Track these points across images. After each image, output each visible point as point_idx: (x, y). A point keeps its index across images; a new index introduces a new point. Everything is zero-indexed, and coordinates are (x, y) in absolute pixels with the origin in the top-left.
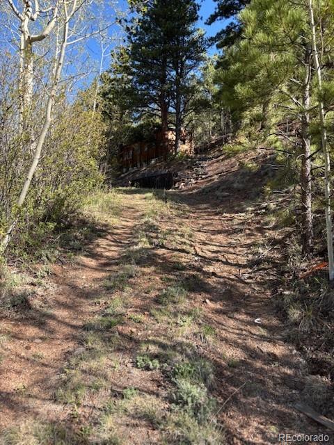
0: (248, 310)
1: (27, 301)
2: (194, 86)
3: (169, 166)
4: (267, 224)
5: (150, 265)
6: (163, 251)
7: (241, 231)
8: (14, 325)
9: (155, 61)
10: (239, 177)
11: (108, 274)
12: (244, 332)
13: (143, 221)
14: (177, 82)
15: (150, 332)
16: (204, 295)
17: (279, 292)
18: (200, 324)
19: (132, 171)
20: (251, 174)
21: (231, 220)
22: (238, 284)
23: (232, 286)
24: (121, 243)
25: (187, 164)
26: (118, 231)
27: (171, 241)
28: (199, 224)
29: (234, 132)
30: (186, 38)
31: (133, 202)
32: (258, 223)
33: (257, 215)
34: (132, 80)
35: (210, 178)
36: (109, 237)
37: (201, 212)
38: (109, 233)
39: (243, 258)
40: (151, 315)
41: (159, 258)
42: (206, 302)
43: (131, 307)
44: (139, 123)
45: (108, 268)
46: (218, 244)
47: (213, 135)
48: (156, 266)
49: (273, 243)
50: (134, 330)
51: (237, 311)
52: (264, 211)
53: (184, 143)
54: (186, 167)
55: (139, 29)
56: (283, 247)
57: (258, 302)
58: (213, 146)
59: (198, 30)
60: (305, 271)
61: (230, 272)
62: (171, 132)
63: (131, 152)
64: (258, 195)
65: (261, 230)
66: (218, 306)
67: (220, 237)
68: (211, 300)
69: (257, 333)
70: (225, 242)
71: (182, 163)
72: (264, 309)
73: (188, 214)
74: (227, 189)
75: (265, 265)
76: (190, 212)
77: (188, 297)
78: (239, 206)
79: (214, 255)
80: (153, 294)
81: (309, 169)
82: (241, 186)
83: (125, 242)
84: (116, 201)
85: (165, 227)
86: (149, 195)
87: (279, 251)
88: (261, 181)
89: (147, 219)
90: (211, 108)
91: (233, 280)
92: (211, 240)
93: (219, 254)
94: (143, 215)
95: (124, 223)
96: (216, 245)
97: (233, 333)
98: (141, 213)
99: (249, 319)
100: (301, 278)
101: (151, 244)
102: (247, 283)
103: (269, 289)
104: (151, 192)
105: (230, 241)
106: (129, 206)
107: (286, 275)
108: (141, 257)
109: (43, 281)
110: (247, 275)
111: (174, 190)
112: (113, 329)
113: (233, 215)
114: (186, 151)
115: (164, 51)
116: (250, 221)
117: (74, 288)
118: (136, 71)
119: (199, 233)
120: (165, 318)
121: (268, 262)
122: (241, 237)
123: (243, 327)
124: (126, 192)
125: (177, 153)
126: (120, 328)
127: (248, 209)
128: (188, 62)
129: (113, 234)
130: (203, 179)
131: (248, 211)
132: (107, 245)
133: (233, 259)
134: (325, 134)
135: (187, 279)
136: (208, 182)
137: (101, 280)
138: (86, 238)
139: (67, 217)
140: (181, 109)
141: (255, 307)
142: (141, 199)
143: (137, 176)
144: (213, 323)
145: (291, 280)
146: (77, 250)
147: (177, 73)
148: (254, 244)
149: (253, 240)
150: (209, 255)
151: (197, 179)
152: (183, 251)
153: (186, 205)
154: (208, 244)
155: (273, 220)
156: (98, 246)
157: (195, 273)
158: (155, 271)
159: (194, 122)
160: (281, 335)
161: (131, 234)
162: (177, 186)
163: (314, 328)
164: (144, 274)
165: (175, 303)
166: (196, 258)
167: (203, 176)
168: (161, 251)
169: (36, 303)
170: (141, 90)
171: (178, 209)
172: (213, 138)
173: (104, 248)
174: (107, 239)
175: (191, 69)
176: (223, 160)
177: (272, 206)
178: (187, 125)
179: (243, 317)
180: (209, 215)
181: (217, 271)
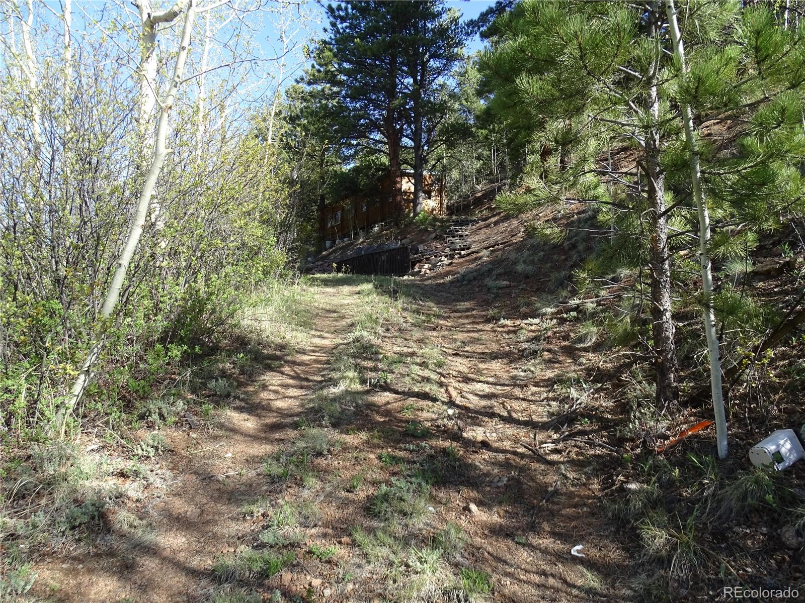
0: (555, 525)
1: (103, 516)
2: (445, 102)
3: (403, 234)
4: (581, 339)
5: (359, 429)
6: (387, 396)
7: (534, 354)
8: (67, 573)
9: (377, 62)
10: (526, 253)
11: (276, 448)
12: (551, 581)
13: (351, 336)
14: (415, 95)
15: (350, 586)
16: (466, 492)
17: (618, 485)
18: (456, 565)
19: (340, 246)
20: (546, 248)
21: (515, 332)
22: (534, 465)
23: (522, 470)
24: (307, 380)
25: (435, 230)
26: (305, 358)
27: (403, 376)
28: (455, 340)
29: (514, 177)
30: (429, 25)
31: (336, 301)
32: (566, 338)
33: (562, 321)
34: (338, 93)
35: (474, 256)
36: (287, 369)
37: (460, 317)
38: (287, 362)
39: (540, 409)
40: (354, 544)
41: (378, 413)
42: (470, 511)
43: (315, 526)
44: (352, 165)
45: (277, 436)
46: (491, 380)
47: (478, 183)
48: (370, 430)
49: (596, 376)
50: (317, 582)
51: (533, 528)
52: (574, 314)
53: (429, 198)
54: (433, 235)
55: (350, 11)
56: (616, 386)
57: (575, 506)
58: (478, 202)
59: (449, 10)
60: (666, 437)
61: (516, 440)
62: (406, 179)
63: (339, 214)
64: (561, 284)
65: (571, 352)
66: (494, 517)
67: (496, 366)
68: (480, 504)
69: (580, 582)
70: (505, 375)
71: (426, 230)
72: (590, 525)
73: (436, 321)
74: (505, 274)
75: (584, 425)
76: (438, 316)
77: (433, 499)
78: (528, 304)
79: (484, 403)
80: (362, 493)
81: (664, 236)
82: (530, 269)
83: (315, 378)
84: (307, 298)
85: (391, 349)
86: (367, 287)
87: (609, 395)
88: (566, 260)
89: (357, 334)
90: (474, 137)
91: (522, 456)
92: (479, 372)
93: (493, 402)
94: (352, 325)
95: (317, 341)
96: (488, 383)
97: (528, 582)
98: (349, 321)
99: (559, 546)
100: (659, 453)
101: (363, 381)
102: (552, 463)
103: (597, 476)
104: (369, 282)
105: (515, 372)
106: (328, 307)
107: (628, 446)
108: (343, 411)
109: (144, 468)
110: (551, 446)
111: (411, 278)
112: (272, 581)
113: (518, 322)
114: (433, 209)
115: (392, 45)
116: (550, 333)
117: (207, 478)
118: (345, 78)
119: (456, 359)
120: (384, 551)
121: (590, 417)
122: (535, 366)
123: (547, 568)
124: (326, 283)
125: (416, 214)
126: (287, 576)
127: (544, 310)
128: (434, 64)
129: (294, 363)
130: (463, 257)
131: (544, 314)
132: (281, 385)
133: (522, 412)
134: (698, 167)
135: (431, 457)
136: (471, 261)
137: (261, 460)
138: (242, 373)
139: (210, 332)
140: (424, 141)
141: (570, 518)
142: (352, 294)
143: (349, 253)
144: (484, 560)
145: (638, 457)
146: (220, 399)
147: (415, 80)
148: (559, 380)
149: (557, 372)
150: (475, 402)
151: (451, 257)
152: (425, 396)
153: (432, 304)
154: (473, 380)
155: (591, 332)
156: (264, 387)
157: (447, 444)
158: (368, 442)
159: (445, 161)
160: (631, 589)
161: (328, 362)
162: (416, 269)
163: (700, 571)
164: (345, 448)
165: (405, 514)
166: (450, 412)
167: (463, 252)
168: (383, 398)
169: (123, 518)
170: (355, 109)
171: (418, 312)
172: (479, 187)
173: (276, 392)
174: (282, 373)
175: (439, 74)
176: (496, 223)
177: (590, 305)
178: (434, 166)
179: (547, 542)
180: (473, 323)
181: (492, 437)
